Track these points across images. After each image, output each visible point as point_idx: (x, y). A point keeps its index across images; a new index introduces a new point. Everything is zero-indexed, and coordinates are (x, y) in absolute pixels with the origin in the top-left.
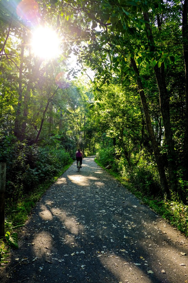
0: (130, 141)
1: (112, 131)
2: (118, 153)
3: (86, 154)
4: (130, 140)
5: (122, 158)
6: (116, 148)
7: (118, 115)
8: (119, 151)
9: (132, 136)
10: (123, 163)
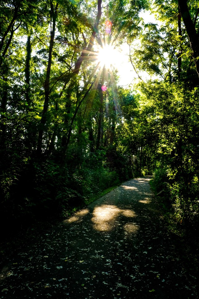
0: (190, 160)
1: (164, 146)
2: (172, 176)
3: (143, 172)
4: (190, 158)
5: (177, 184)
6: (168, 168)
7: (172, 122)
8: (173, 173)
9: (193, 152)
10: (178, 191)
